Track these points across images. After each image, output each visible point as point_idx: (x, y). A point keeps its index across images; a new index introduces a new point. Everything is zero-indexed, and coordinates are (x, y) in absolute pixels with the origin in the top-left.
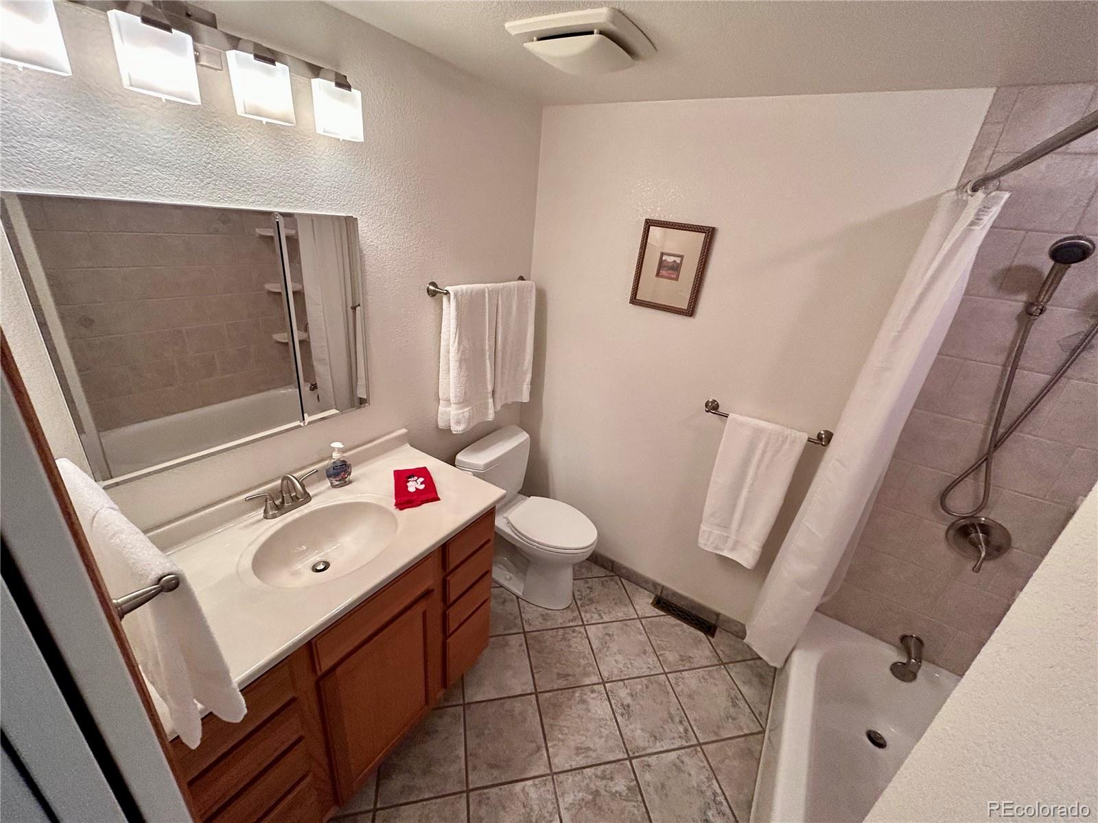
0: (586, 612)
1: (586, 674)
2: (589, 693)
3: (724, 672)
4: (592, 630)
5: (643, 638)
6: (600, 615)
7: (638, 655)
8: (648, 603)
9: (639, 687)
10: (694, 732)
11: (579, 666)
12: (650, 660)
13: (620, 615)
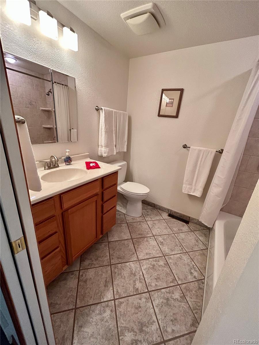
0: (146, 218)
1: (148, 234)
2: (149, 239)
3: (193, 233)
4: (149, 222)
5: (165, 224)
6: (151, 218)
7: (165, 229)
8: (166, 216)
9: (166, 237)
10: (185, 249)
11: (146, 232)
12: (168, 230)
13: (158, 218)
